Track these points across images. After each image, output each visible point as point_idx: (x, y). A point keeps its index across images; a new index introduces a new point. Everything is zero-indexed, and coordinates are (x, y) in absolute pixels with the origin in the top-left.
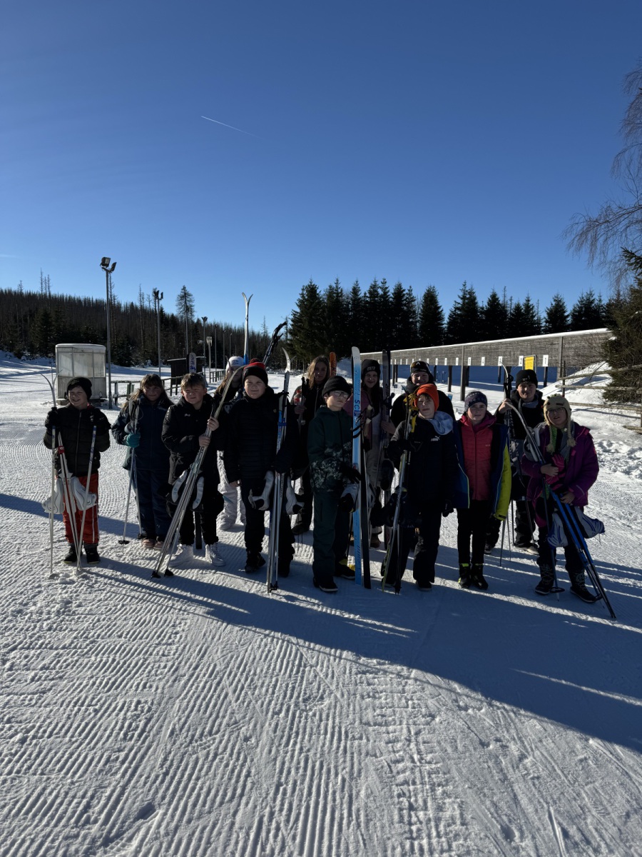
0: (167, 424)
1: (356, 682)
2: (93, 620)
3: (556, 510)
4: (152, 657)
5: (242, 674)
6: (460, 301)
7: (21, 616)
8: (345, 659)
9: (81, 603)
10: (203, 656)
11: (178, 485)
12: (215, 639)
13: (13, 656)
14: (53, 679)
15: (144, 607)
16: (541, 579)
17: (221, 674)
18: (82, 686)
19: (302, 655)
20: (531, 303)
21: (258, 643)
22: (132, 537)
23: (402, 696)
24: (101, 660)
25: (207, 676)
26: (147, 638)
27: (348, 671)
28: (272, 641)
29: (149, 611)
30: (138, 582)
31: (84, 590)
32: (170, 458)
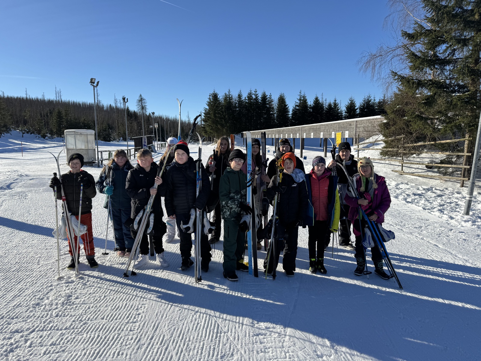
0: (129, 181)
1: (253, 342)
2: (85, 308)
3: (367, 226)
4: (123, 332)
5: (181, 341)
6: (298, 101)
7: (38, 308)
8: (246, 325)
9: (78, 296)
10: (156, 330)
11: (138, 219)
12: (164, 317)
13: (32, 336)
14: (58, 352)
15: (118, 297)
16: (357, 266)
17: (168, 341)
18: (77, 356)
19: (218, 325)
20: (337, 102)
21: (191, 318)
22: (111, 249)
23: (282, 350)
24: (90, 337)
25: (159, 343)
26: (120, 319)
27: (247, 335)
28: (200, 316)
29: (121, 300)
30: (115, 280)
31: (80, 287)
32: (132, 203)
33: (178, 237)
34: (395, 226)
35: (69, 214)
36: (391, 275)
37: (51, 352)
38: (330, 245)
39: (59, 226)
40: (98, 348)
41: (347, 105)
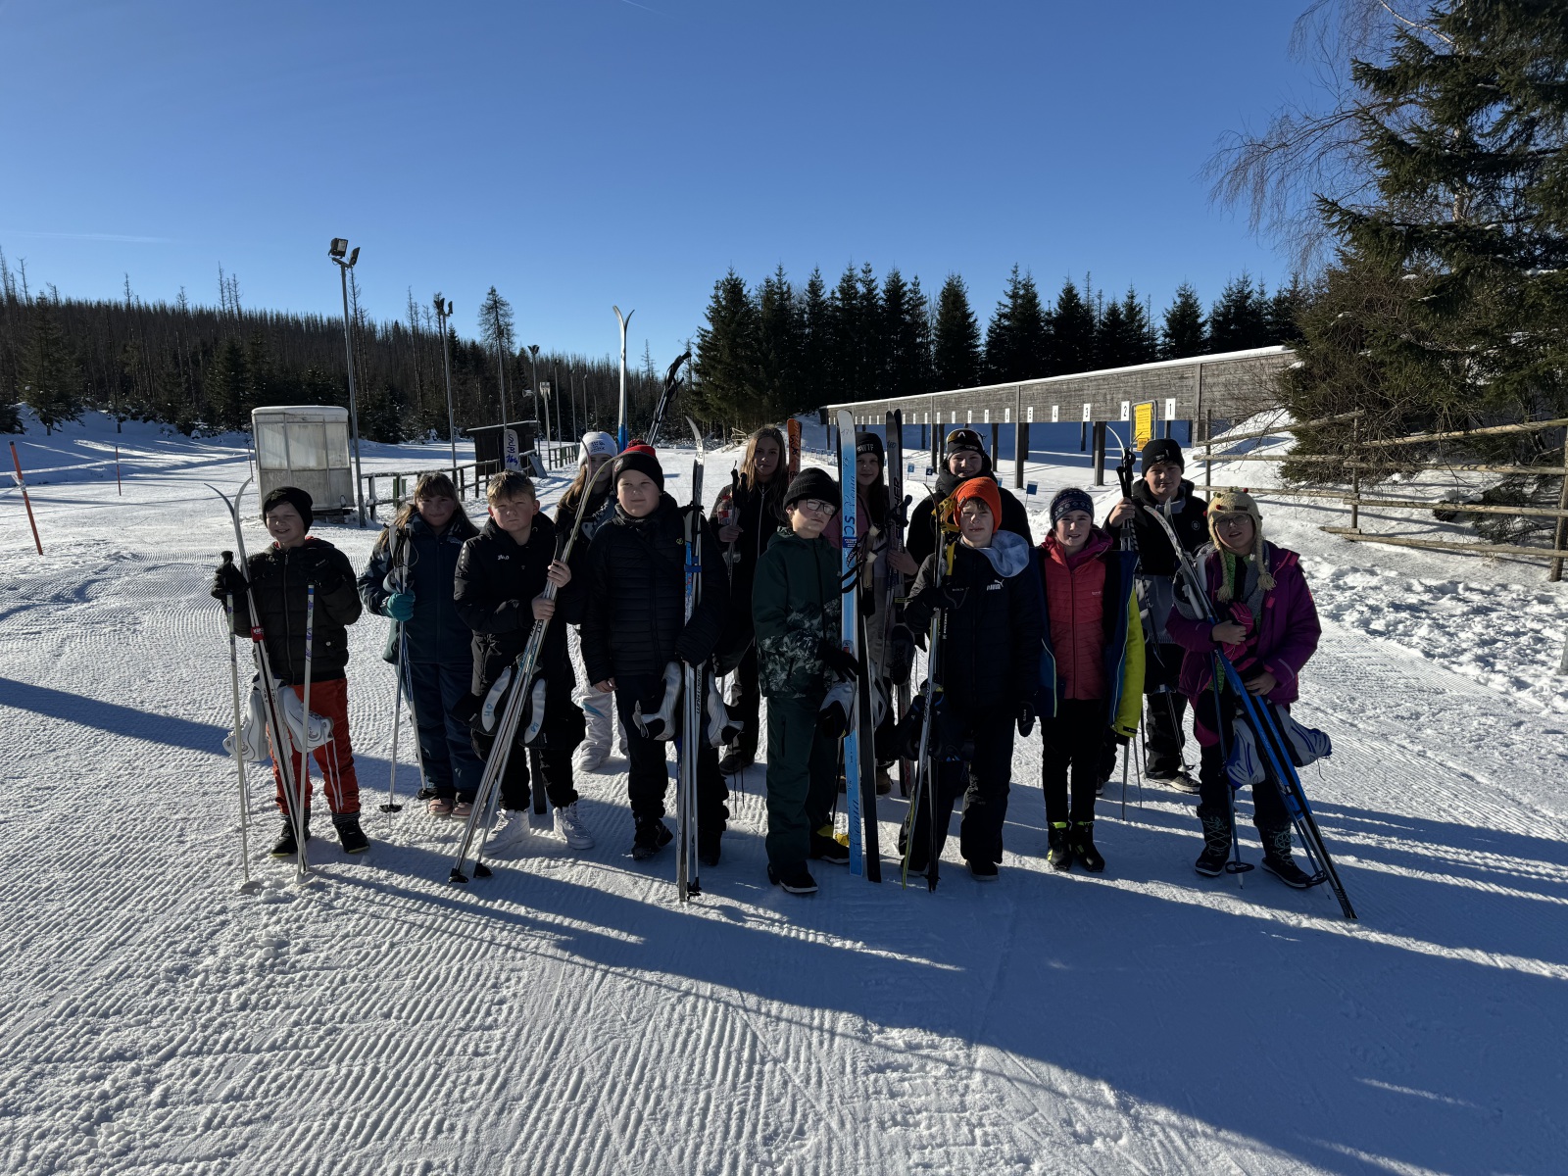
0: (464, 576)
1: (866, 1091)
2: (331, 982)
3: (1240, 712)
4: (453, 1058)
5: (636, 1088)
6: (1008, 302)
7: (185, 980)
8: (844, 1036)
9: (307, 943)
10: (556, 1052)
11: (494, 696)
12: (580, 1012)
13: (167, 1072)
14: (249, 1122)
15: (435, 946)
16: (1204, 846)
17: (595, 1089)
18: (311, 1134)
19: (755, 1037)
20: (1136, 301)
21: (666, 1015)
22: (407, 793)
23: (961, 1119)
24: (350, 1073)
25: (566, 1095)
26: (441, 1016)
27: (848, 1069)
28: (694, 1007)
29: (444, 956)
30: (423, 891)
31: (315, 914)
32: (473, 643)
33: (623, 751)
34: (1330, 711)
35: (274, 683)
36: (1318, 874)
37: (229, 1121)
38: (1116, 777)
39: (242, 717)
40: (375, 1108)
41: (1170, 309)
